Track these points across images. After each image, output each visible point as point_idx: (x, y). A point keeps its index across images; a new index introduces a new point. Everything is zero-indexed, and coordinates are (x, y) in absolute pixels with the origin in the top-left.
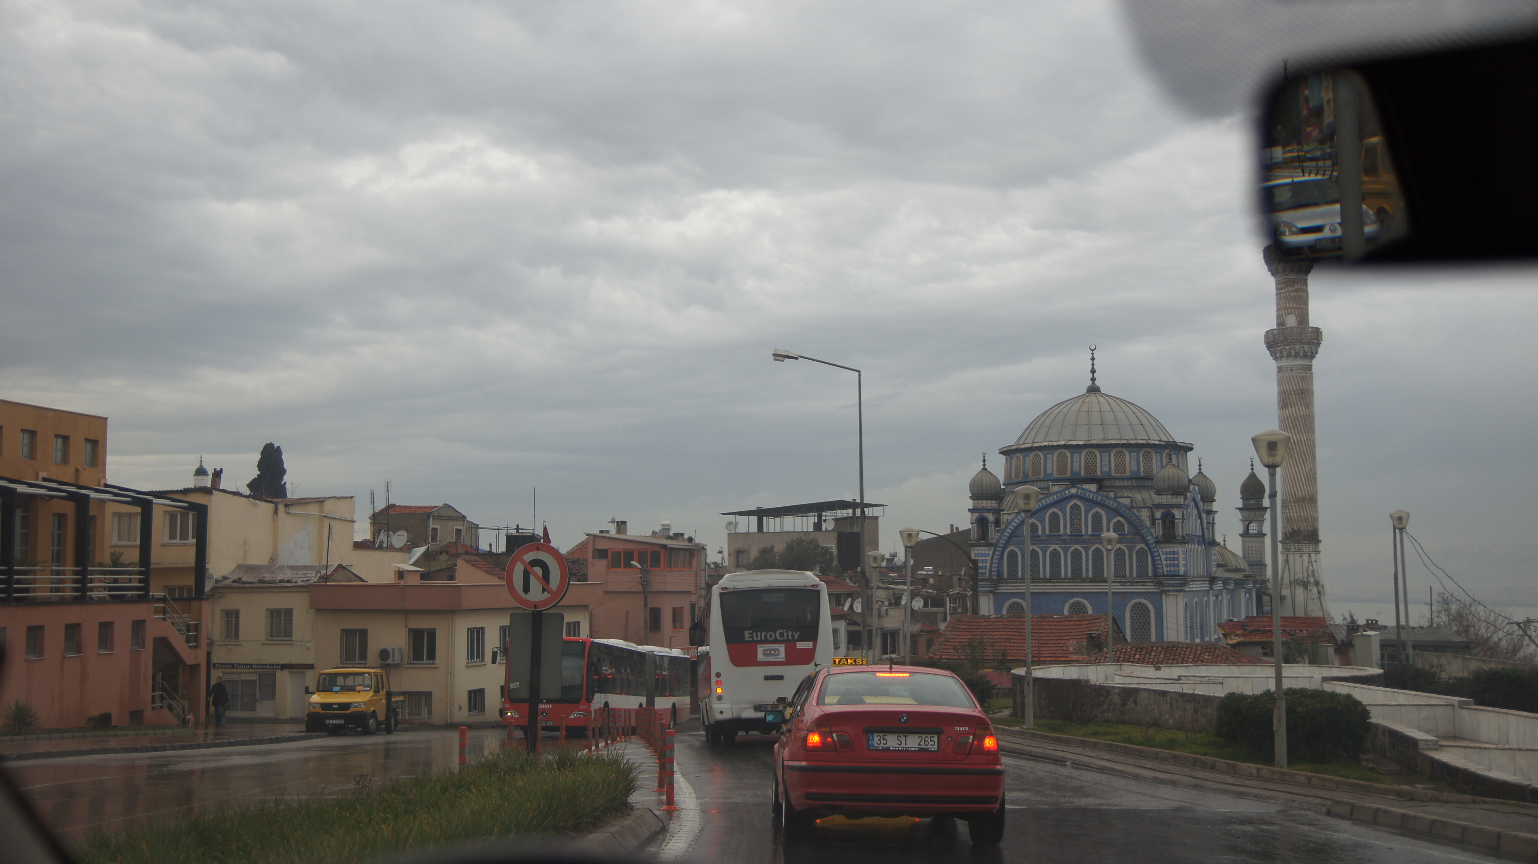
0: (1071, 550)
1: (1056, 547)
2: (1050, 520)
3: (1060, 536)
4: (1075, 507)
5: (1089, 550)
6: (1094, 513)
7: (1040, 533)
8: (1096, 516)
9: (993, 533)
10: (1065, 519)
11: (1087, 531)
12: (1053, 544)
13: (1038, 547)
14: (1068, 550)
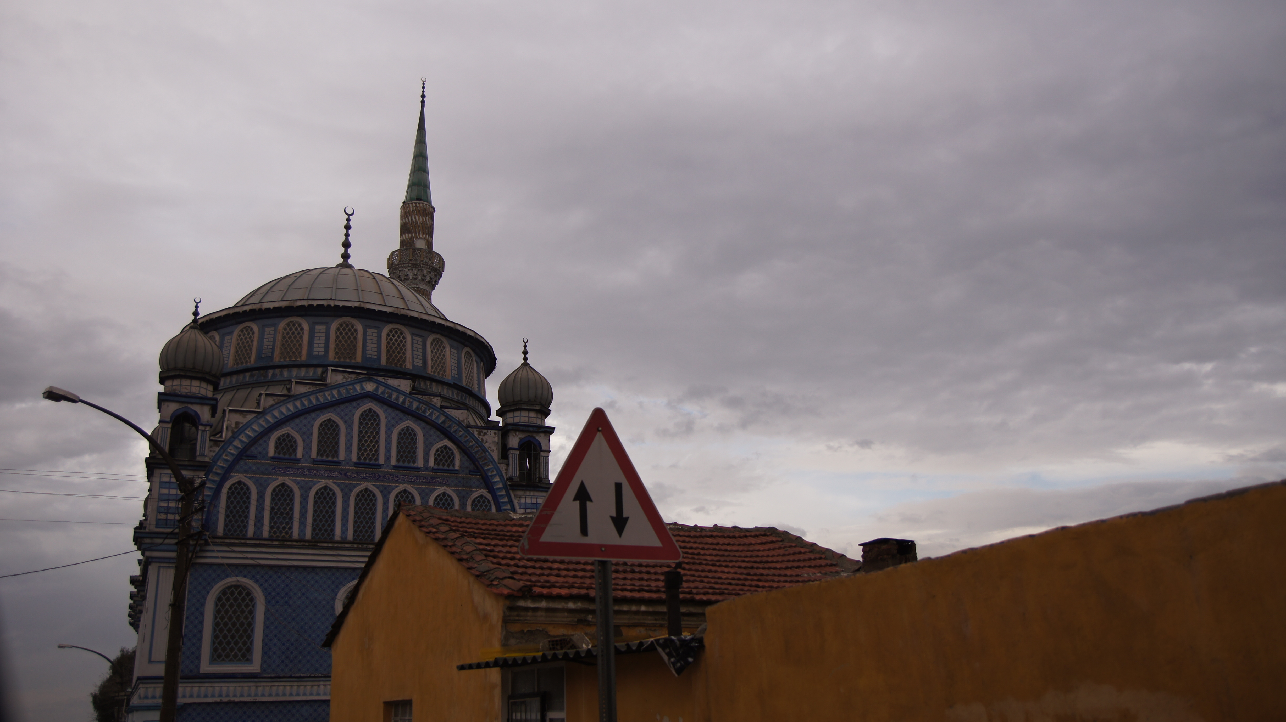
0: (357, 490)
1: (330, 483)
2: (320, 434)
3: (338, 463)
4: (369, 418)
5: (390, 493)
6: (403, 430)
7: (299, 454)
8: (405, 434)
9: (207, 445)
10: (349, 435)
11: (388, 458)
12: (322, 477)
13: (293, 480)
14: (351, 491)
